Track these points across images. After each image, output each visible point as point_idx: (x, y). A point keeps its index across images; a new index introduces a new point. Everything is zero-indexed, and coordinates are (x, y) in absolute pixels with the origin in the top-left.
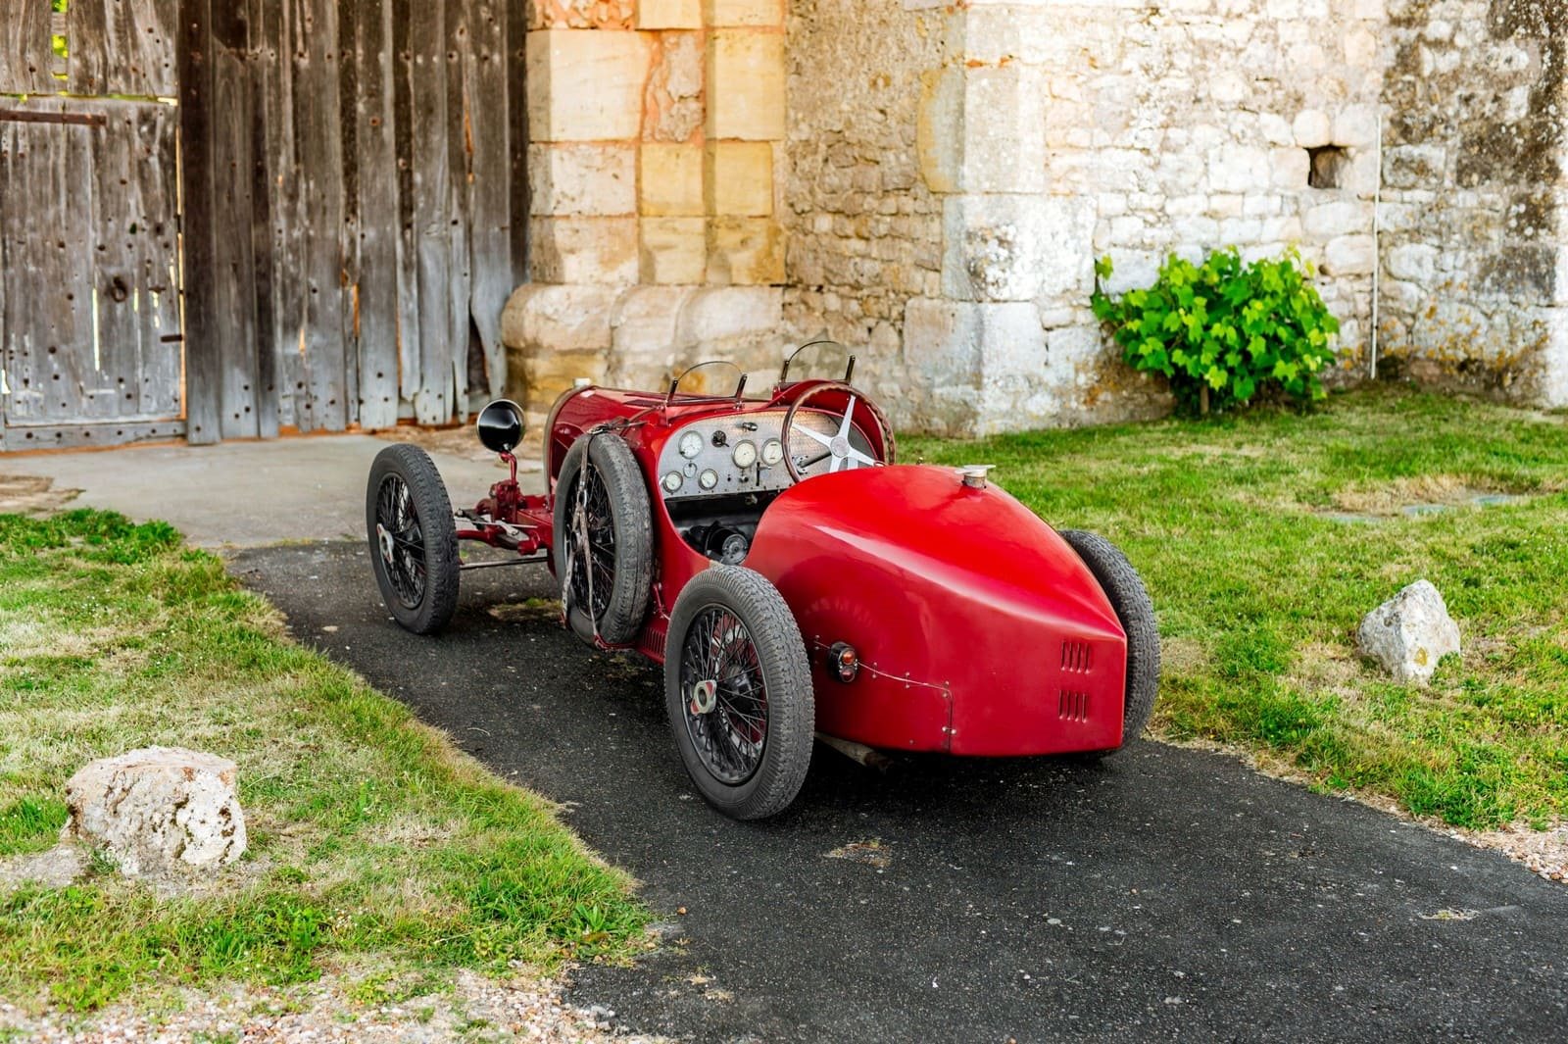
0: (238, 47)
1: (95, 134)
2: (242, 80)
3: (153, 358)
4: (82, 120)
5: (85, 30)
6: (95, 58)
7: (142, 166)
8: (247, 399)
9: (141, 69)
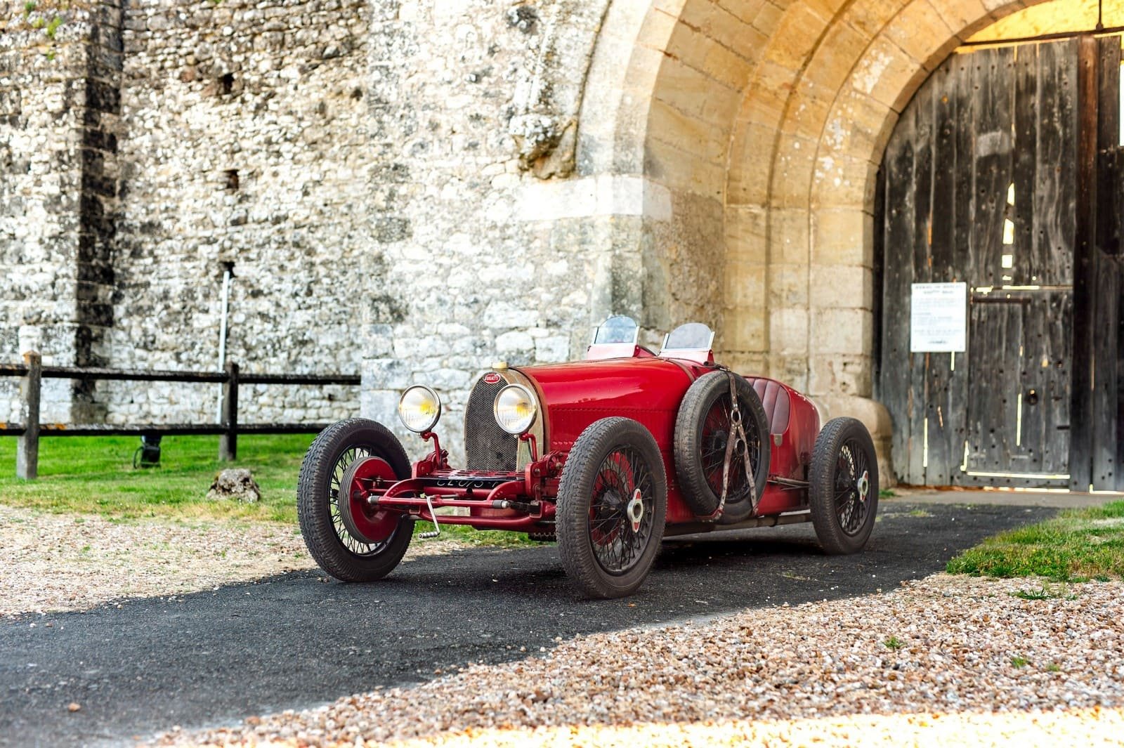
0: (1114, 254)
1: (1024, 308)
2: (1116, 273)
3: (1052, 439)
4: (1017, 301)
5: (1020, 250)
6: (1025, 266)
7: (1051, 328)
8: (1111, 468)
9: (1053, 271)
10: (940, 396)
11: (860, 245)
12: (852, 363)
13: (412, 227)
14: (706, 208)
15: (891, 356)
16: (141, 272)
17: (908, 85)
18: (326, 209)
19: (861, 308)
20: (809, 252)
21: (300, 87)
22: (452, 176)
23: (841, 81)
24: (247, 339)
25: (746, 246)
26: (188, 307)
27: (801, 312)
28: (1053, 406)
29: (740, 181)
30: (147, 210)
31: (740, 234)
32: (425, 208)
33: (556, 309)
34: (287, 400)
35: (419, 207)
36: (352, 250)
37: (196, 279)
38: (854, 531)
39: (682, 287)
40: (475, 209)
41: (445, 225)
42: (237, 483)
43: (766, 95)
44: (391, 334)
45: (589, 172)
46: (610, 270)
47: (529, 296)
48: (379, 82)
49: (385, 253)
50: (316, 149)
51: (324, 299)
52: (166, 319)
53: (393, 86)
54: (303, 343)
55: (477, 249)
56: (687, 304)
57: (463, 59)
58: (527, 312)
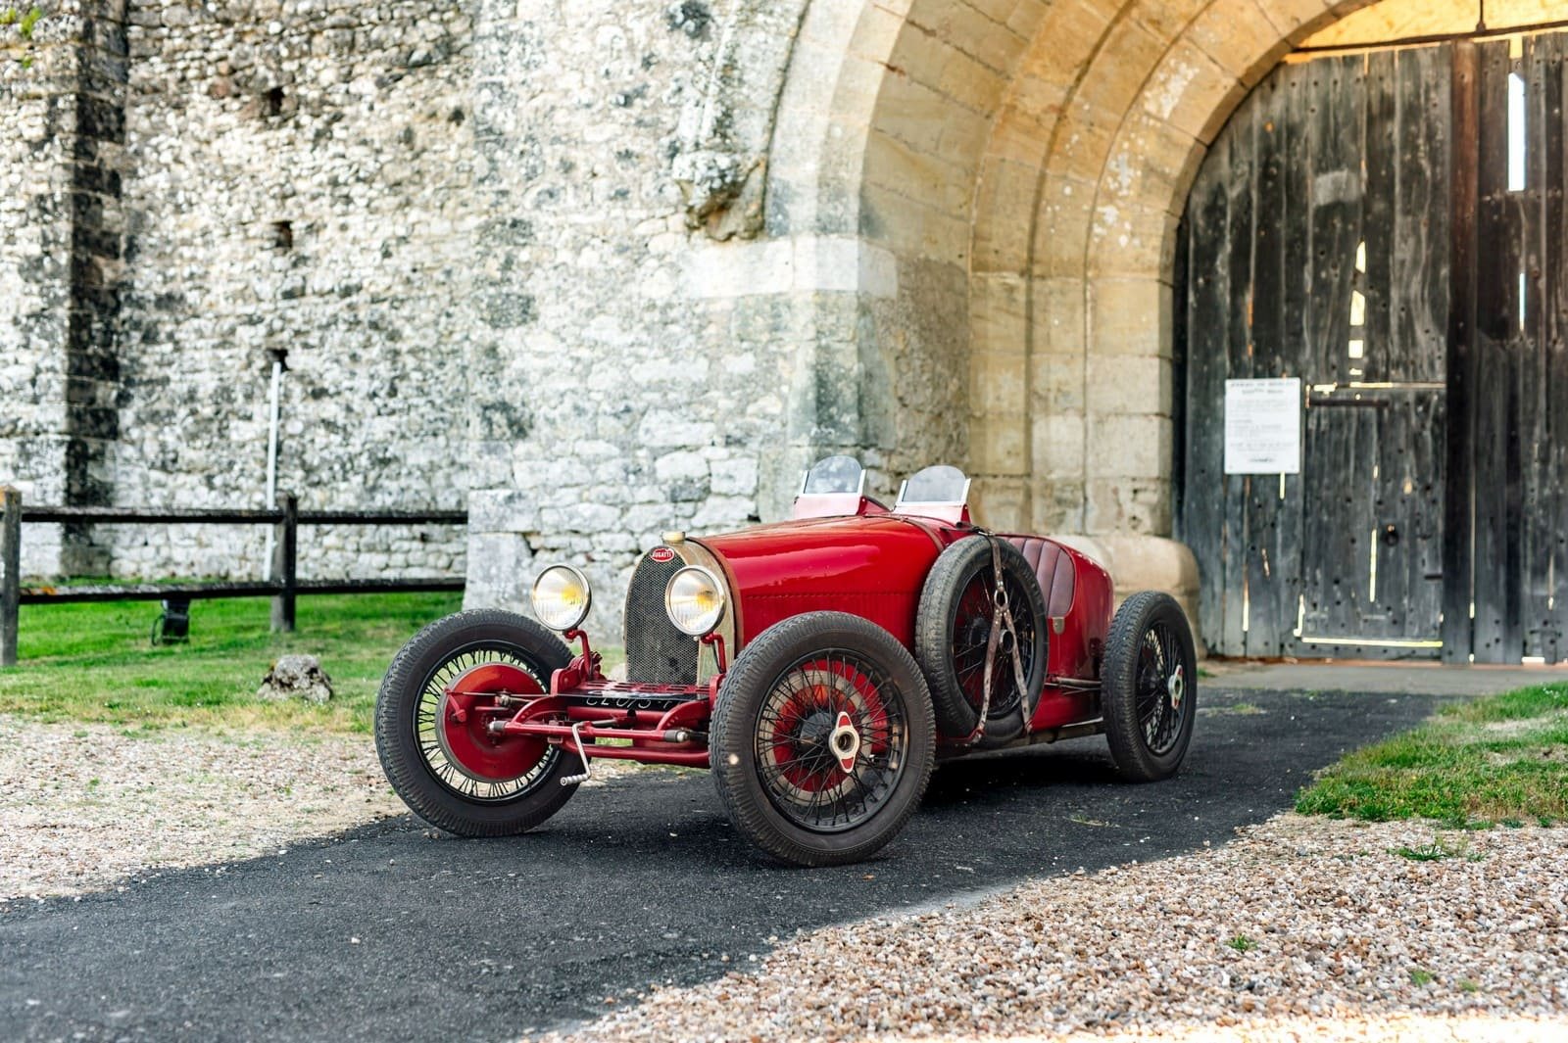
0: (1502, 339)
1: (1380, 413)
2: (1502, 364)
3: (1418, 592)
4: (1369, 403)
5: (1374, 334)
6: (1380, 355)
7: (1416, 441)
8: (1498, 632)
9: (1418, 362)
10: (1264, 534)
11: (1155, 326)
12: (1145, 490)
13: (537, 307)
14: (945, 278)
15: (1197, 478)
16: (156, 363)
17: (1220, 107)
18: (415, 276)
19: (1157, 415)
20: (1085, 337)
21: (377, 106)
22: (593, 236)
23: (1128, 102)
24: (306, 457)
25: (998, 329)
26: (223, 412)
27: (1074, 420)
28: (1420, 548)
29: (989, 240)
30: (165, 276)
31: (990, 313)
32: (554, 281)
33: (739, 421)
34: (364, 540)
35: (547, 278)
36: (451, 333)
37: (234, 373)
38: (1165, 749)
39: (911, 389)
40: (625, 282)
41: (585, 304)
42: (301, 675)
43: (1025, 121)
44: (509, 455)
45: (783, 232)
46: (814, 367)
47: (701, 403)
48: (490, 105)
49: (500, 342)
50: (401, 193)
51: (414, 401)
52: (192, 429)
53: (509, 111)
54: (385, 462)
55: (630, 338)
56: (919, 411)
57: (607, 73)
58: (698, 426)
